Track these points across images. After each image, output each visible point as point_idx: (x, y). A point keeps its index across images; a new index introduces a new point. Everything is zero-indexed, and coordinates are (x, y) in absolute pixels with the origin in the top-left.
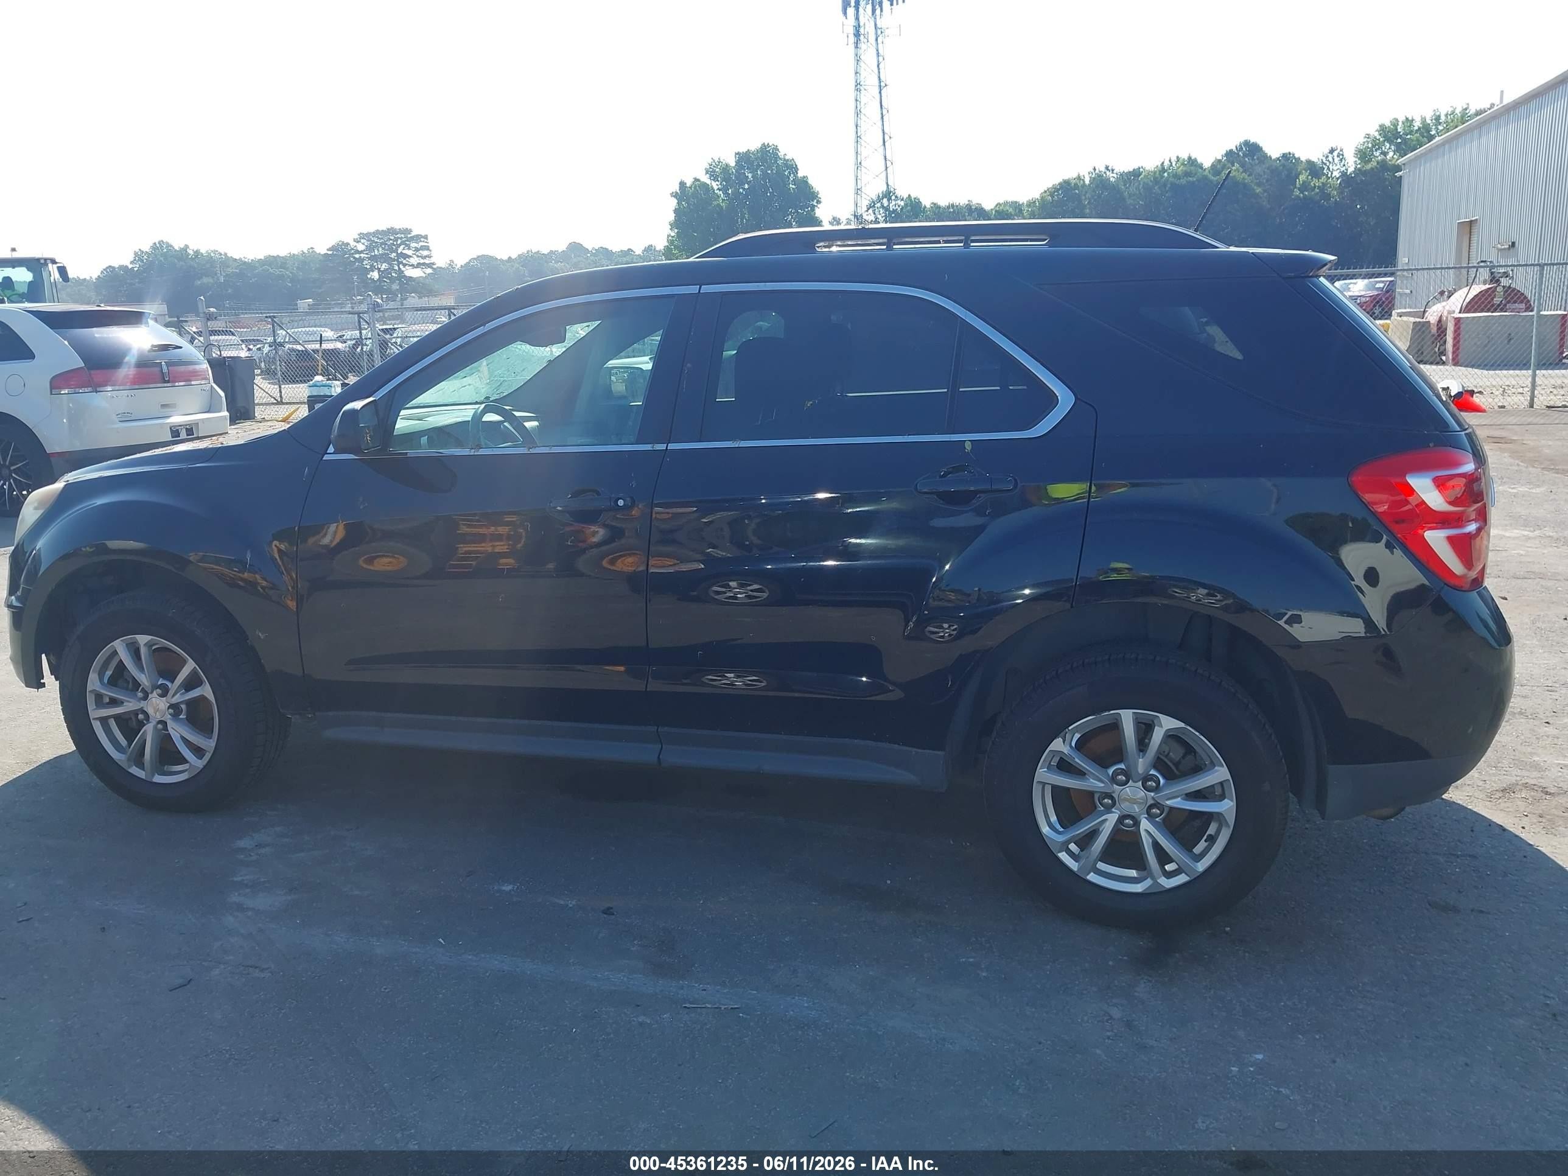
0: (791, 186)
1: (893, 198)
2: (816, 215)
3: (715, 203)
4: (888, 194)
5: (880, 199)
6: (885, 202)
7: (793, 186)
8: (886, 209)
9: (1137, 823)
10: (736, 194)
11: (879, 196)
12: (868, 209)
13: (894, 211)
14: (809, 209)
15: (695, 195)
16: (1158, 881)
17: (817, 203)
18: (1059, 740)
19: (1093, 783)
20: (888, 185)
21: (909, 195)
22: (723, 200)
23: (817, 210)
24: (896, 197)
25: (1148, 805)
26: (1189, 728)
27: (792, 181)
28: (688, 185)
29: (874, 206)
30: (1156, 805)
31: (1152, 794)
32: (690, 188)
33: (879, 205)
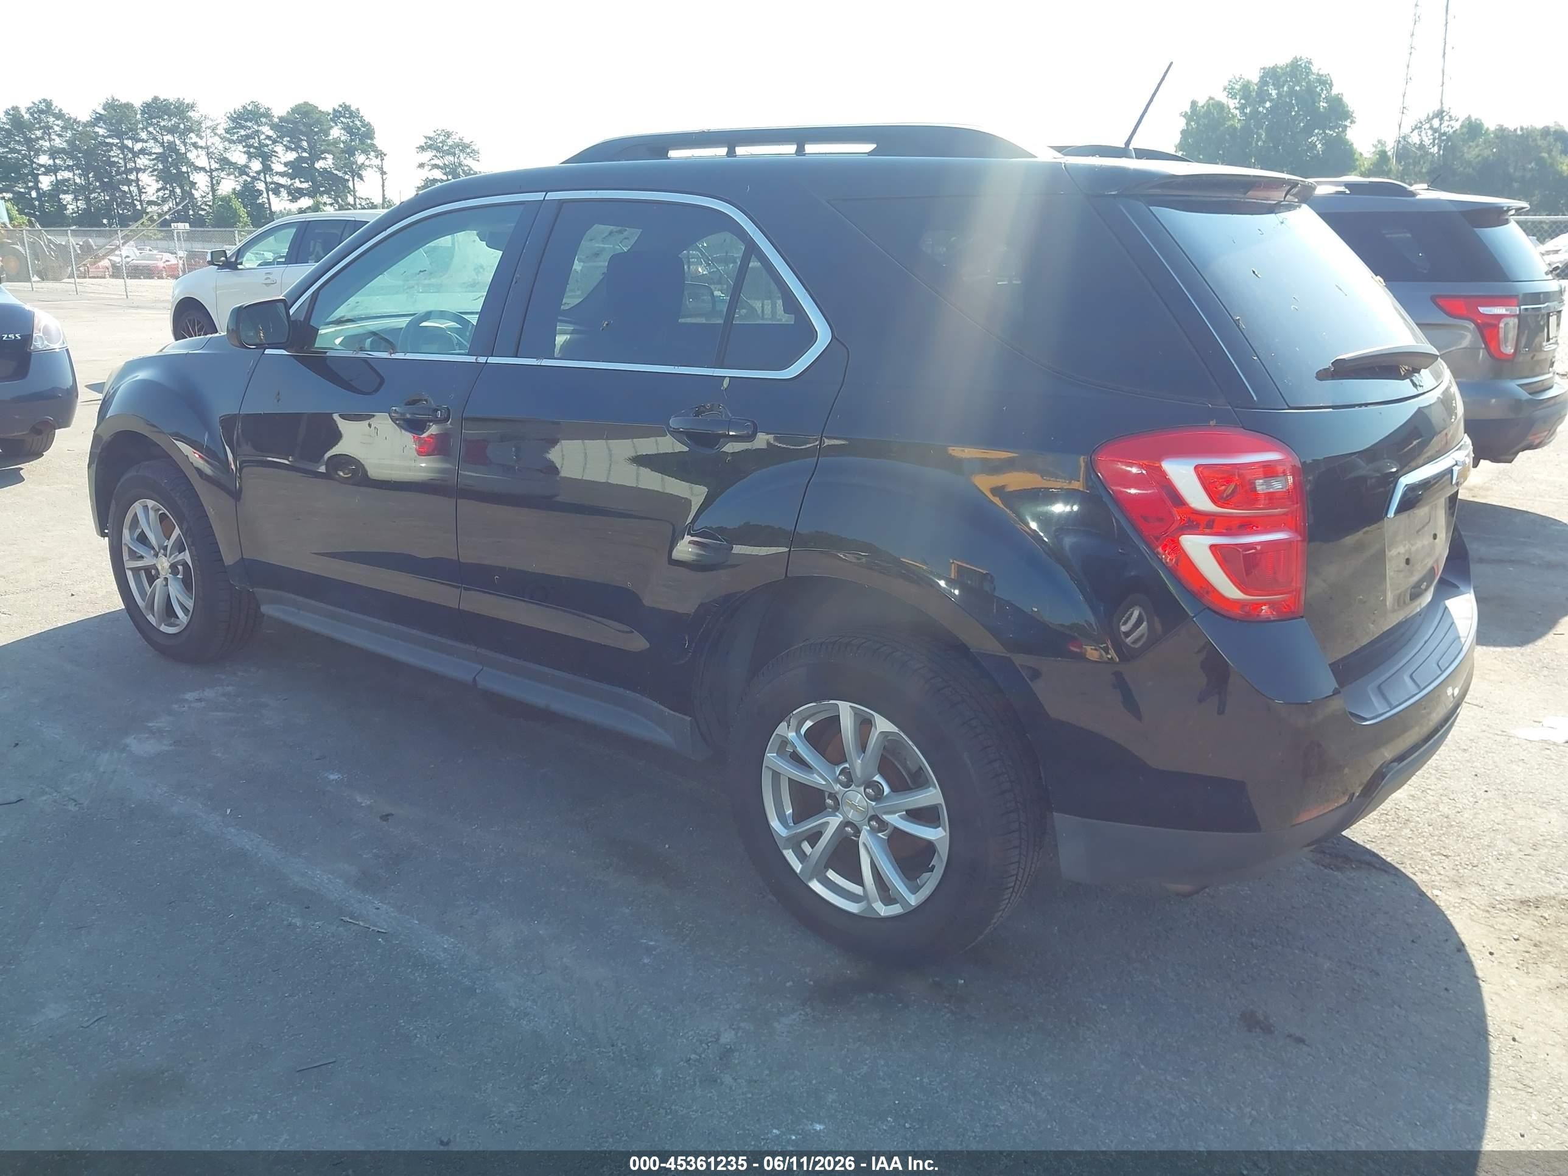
0: (1321, 104)
1: (1447, 118)
2: (1347, 137)
3: (1229, 123)
4: (1440, 114)
5: (1429, 120)
6: (1436, 123)
7: (1325, 105)
8: (1435, 131)
9: (858, 832)
10: (1255, 112)
11: (1428, 115)
12: (1413, 130)
13: (1445, 134)
14: (1340, 129)
15: (1208, 113)
16: (873, 905)
17: (1351, 123)
18: (784, 724)
19: (816, 779)
20: (1442, 104)
21: (1469, 116)
22: (1239, 120)
23: (1349, 131)
24: (1450, 117)
25: (868, 816)
26: (902, 734)
27: (1324, 99)
28: (1200, 104)
29: (1420, 128)
30: (874, 817)
31: (874, 803)
32: (1203, 107)
33: (1427, 126)
